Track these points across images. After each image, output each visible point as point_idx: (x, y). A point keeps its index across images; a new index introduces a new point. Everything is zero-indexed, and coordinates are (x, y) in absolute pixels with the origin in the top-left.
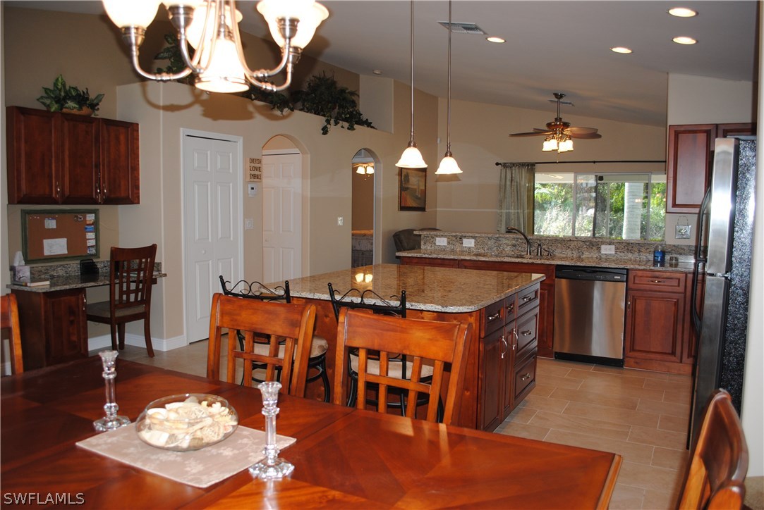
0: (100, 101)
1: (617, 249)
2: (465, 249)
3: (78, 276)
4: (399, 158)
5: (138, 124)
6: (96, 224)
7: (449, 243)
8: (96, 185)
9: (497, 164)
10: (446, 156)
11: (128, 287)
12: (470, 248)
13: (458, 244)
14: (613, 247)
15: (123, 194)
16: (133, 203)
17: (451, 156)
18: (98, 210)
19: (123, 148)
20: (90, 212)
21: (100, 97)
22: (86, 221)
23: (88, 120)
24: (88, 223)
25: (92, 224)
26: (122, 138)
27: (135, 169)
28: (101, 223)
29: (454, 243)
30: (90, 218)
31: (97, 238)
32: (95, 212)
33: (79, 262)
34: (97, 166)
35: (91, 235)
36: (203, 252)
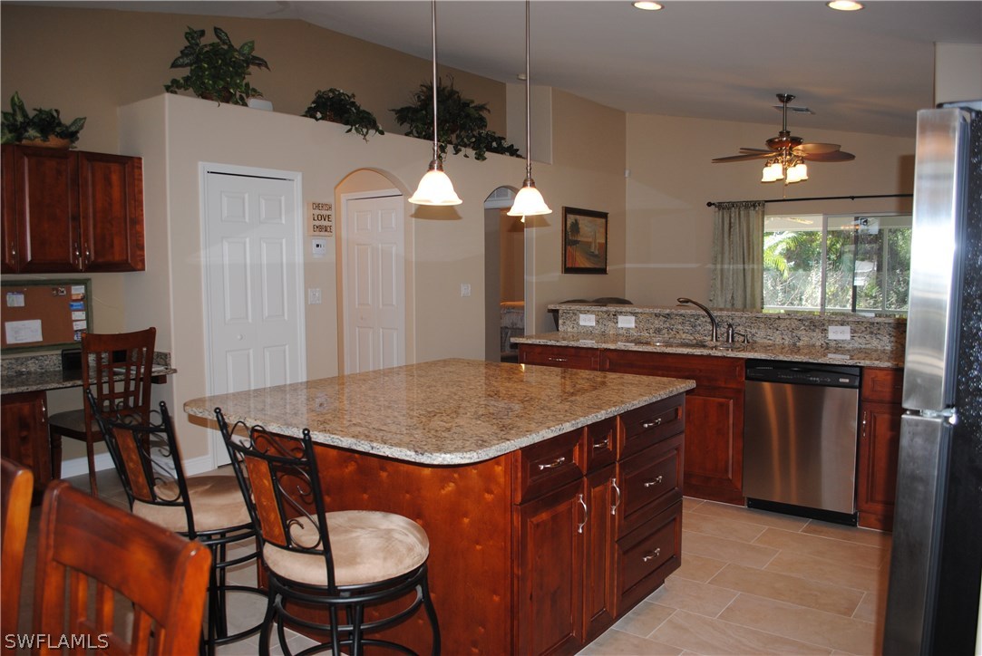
0: (82, 127)
1: (853, 331)
2: (621, 332)
3: (59, 371)
4: (415, 188)
5: (140, 159)
6: (86, 299)
7: (598, 322)
8: (73, 246)
9: (709, 204)
10: (525, 185)
11: (112, 389)
12: (628, 329)
13: (611, 324)
14: (847, 329)
15: (117, 258)
16: (134, 270)
17: (533, 185)
18: (89, 280)
19: (116, 193)
20: (78, 282)
21: (80, 123)
22: (71, 295)
23: (62, 154)
24: (74, 298)
25: (82, 299)
26: (115, 178)
27: (137, 221)
28: (93, 297)
29: (605, 322)
30: (78, 291)
31: (88, 319)
32: (84, 282)
33: (59, 352)
34: (76, 218)
35: (79, 316)
36: (239, 337)
